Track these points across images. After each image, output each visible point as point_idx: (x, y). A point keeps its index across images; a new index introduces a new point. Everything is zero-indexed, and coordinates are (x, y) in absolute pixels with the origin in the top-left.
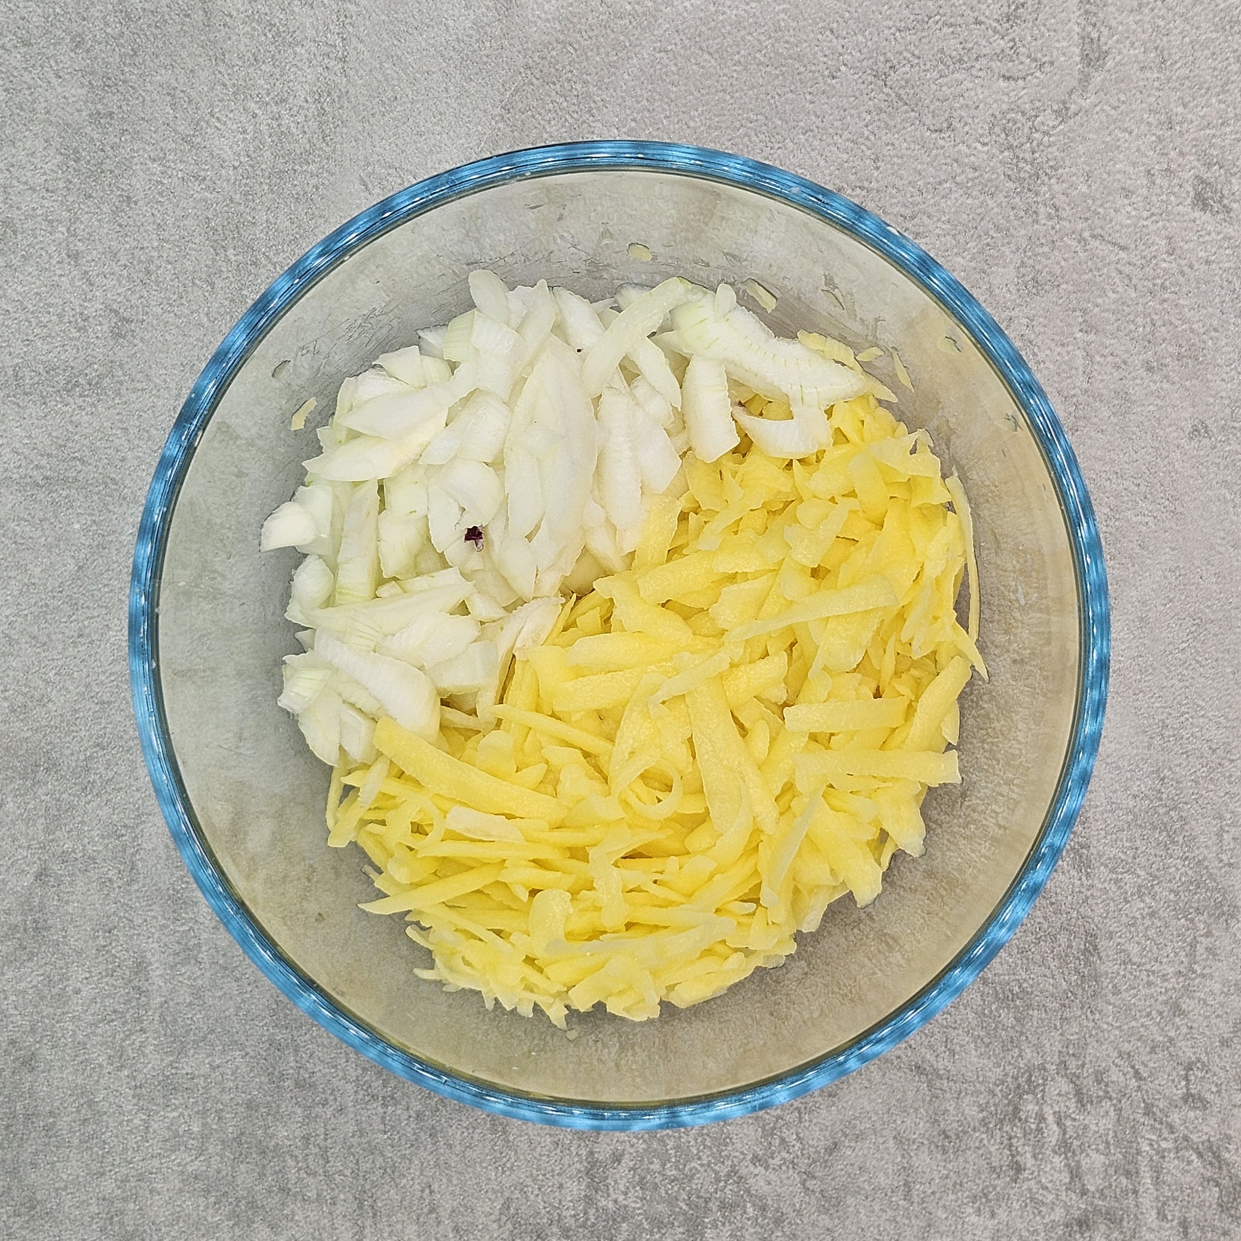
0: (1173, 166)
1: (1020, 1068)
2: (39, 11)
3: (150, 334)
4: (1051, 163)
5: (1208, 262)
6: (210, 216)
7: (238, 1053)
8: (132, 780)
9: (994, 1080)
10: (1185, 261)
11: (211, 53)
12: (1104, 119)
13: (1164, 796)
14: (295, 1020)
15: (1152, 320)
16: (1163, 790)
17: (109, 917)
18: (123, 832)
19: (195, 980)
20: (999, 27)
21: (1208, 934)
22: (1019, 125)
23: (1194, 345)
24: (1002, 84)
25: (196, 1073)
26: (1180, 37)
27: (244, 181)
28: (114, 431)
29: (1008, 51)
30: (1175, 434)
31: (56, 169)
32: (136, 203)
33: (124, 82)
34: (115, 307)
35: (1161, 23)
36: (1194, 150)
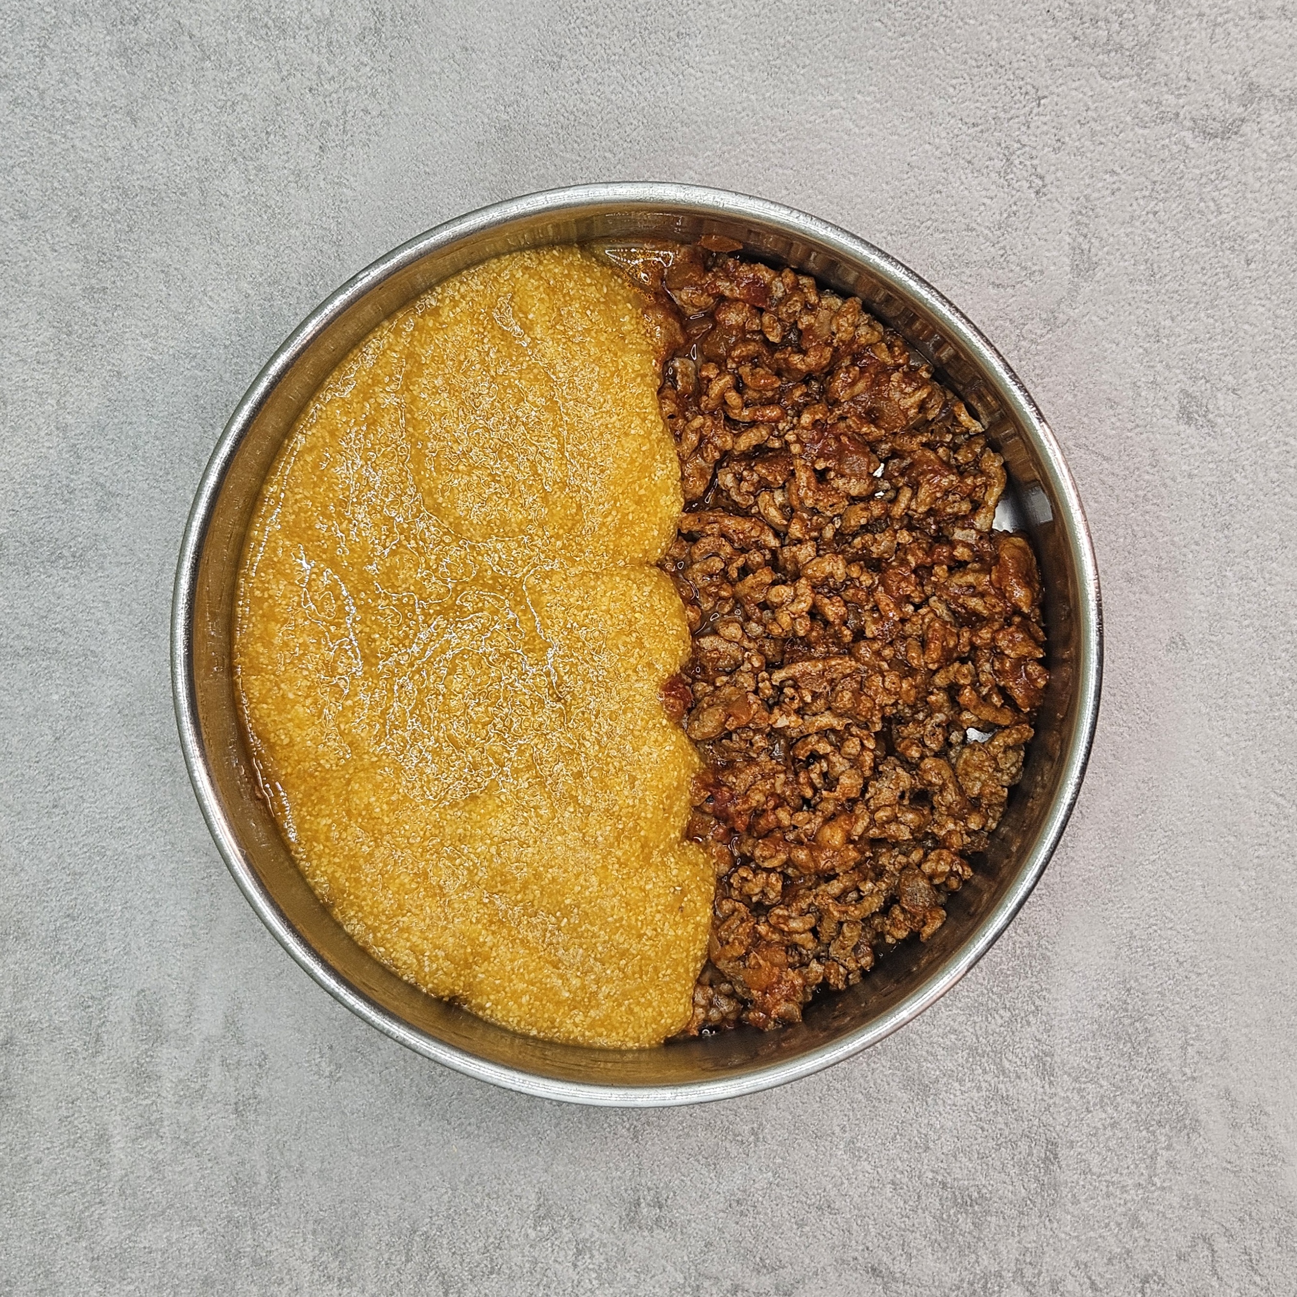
0: (1159, 379)
1: (976, 1274)
2: (38, 185)
3: (135, 509)
4: (1037, 371)
5: (1190, 476)
6: (200, 394)
7: (196, 1228)
8: (101, 952)
9: (949, 1285)
10: (1168, 474)
11: (206, 232)
12: (1092, 330)
13: (1130, 1007)
14: (254, 1198)
15: (1133, 530)
16: (1129, 1001)
17: (72, 1088)
18: (90, 1003)
19: (155, 1154)
20: (990, 235)
21: (1169, 1148)
22: (1007, 332)
23: (1174, 557)
24: (992, 291)
25: (154, 1247)
26: (1171, 250)
27: (235, 360)
28: (96, 604)
29: (998, 259)
30: (1153, 646)
31: (47, 341)
32: (126, 378)
33: (119, 258)
34: (102, 480)
35: (1153, 236)
36: (1181, 364)
